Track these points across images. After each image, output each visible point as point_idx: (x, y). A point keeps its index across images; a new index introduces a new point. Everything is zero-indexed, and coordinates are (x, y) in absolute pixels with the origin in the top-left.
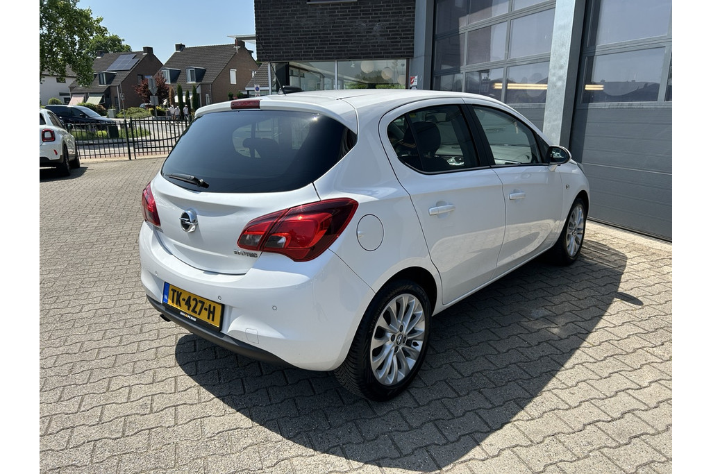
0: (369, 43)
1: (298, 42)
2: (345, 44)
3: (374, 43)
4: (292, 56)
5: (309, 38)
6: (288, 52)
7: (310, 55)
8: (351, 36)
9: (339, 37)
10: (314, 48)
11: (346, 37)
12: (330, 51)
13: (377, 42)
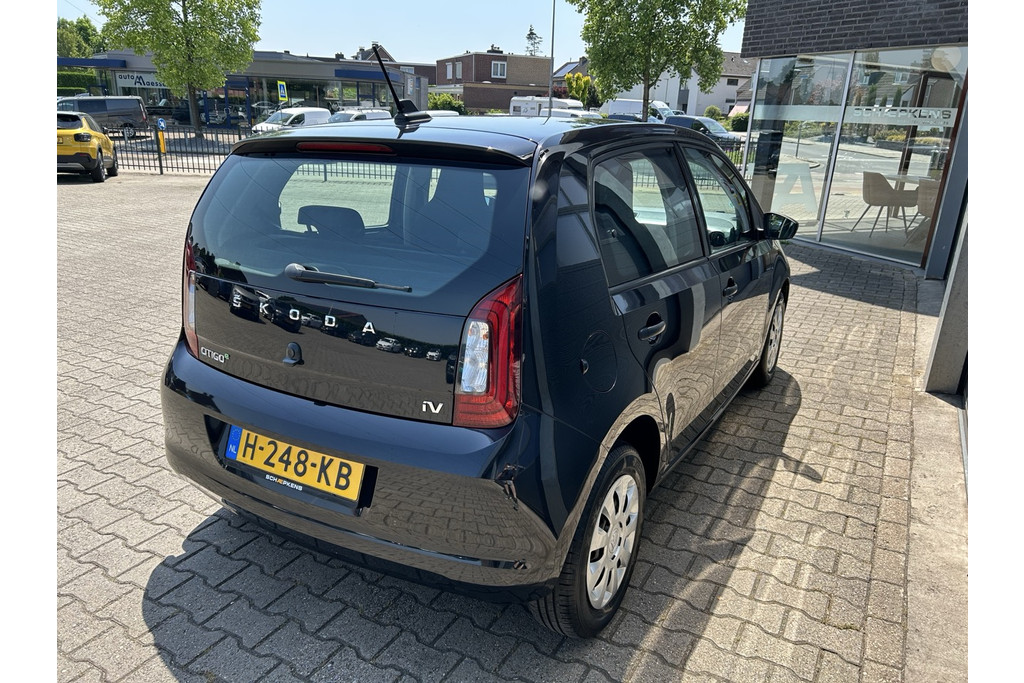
0: (906, 17)
1: (799, 23)
2: (867, 21)
3: (914, 16)
4: (786, 46)
5: (815, 15)
6: (780, 41)
7: (810, 44)
8: (879, 7)
9: (859, 9)
10: (818, 32)
11: (871, 8)
12: (841, 36)
13: (921, 15)
